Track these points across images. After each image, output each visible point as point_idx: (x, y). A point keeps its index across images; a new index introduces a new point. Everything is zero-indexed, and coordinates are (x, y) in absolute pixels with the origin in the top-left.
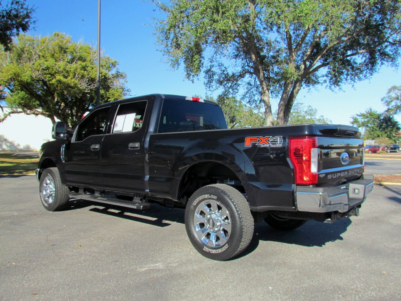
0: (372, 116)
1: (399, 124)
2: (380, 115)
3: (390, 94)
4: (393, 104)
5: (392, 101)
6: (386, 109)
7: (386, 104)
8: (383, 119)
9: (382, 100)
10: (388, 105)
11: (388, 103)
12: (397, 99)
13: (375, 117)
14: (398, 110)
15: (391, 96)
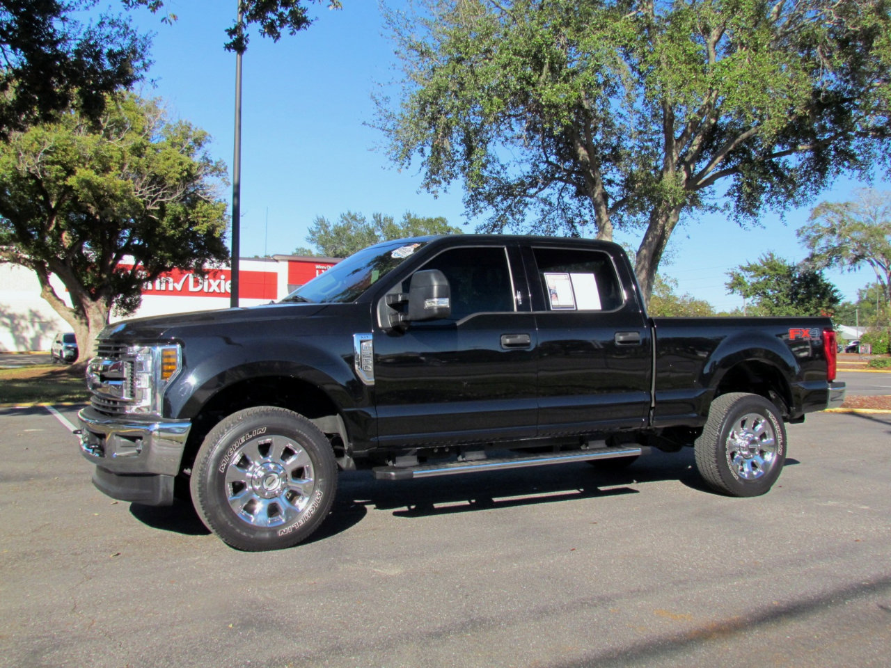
0: (775, 270)
1: (835, 291)
2: (794, 268)
3: (816, 221)
4: (822, 243)
5: (820, 237)
6: (807, 255)
7: (808, 243)
8: (800, 279)
9: (799, 235)
10: (812, 246)
11: (811, 242)
12: (833, 232)
13: (782, 273)
14: (834, 258)
15: (818, 224)
